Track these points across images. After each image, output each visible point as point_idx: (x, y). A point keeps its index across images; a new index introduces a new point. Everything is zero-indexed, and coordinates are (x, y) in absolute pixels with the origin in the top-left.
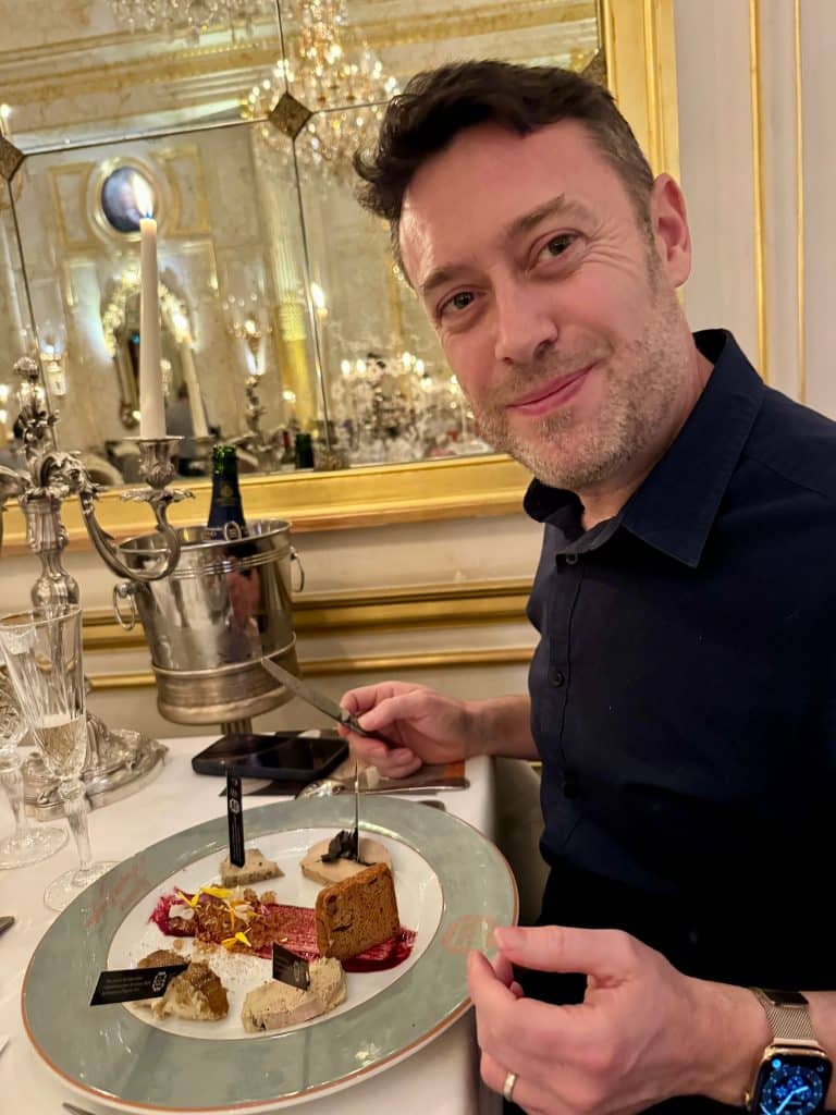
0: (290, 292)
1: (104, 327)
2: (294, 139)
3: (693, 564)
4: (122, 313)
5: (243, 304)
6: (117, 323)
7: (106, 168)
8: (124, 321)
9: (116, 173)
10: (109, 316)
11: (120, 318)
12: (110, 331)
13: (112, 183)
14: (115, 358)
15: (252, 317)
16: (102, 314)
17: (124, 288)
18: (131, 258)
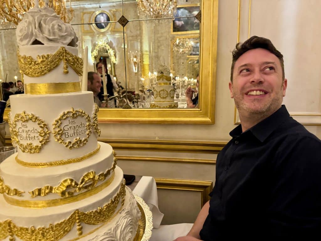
0: (146, 51)
1: (92, 56)
2: (124, 27)
3: (262, 141)
4: (97, 52)
5: (133, 53)
6: (95, 55)
7: (97, 13)
8: (97, 54)
9: (100, 14)
10: (93, 53)
11: (96, 53)
12: (94, 56)
13: (99, 16)
14: (94, 64)
15: (136, 57)
16: (92, 52)
17: (98, 46)
18: (101, 37)
